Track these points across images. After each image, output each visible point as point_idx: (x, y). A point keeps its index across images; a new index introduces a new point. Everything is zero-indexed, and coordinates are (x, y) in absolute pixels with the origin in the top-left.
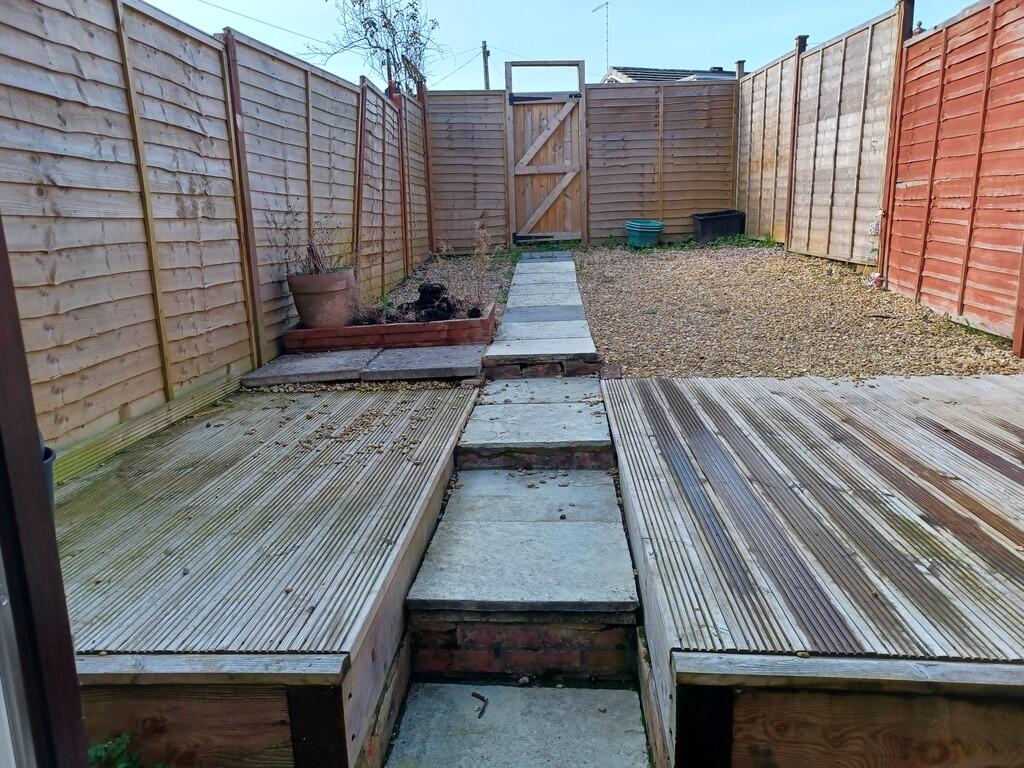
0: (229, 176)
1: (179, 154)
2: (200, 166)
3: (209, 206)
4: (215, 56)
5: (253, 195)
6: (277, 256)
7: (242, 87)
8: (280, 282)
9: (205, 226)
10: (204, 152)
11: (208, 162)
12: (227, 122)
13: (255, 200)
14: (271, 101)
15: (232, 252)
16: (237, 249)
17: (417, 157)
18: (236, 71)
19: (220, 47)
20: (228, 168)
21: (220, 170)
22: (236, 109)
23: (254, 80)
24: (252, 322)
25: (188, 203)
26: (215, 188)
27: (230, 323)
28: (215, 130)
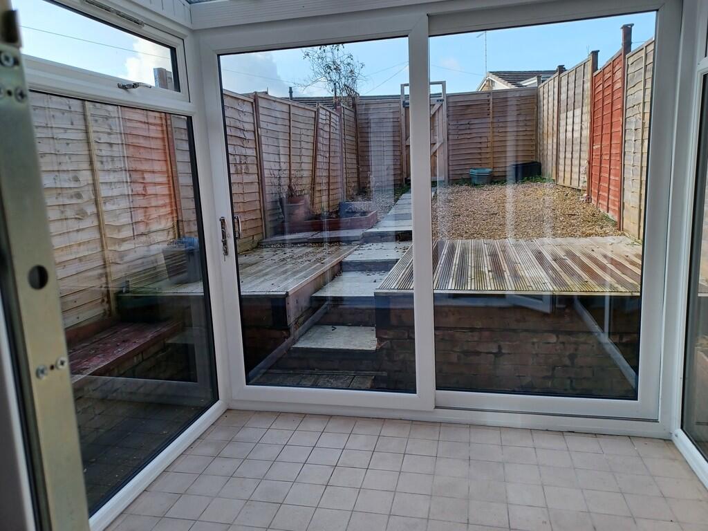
0: (255, 155)
1: (236, 147)
2: (243, 151)
3: (247, 168)
4: (250, 104)
5: (265, 163)
6: (275, 190)
7: (261, 116)
8: (276, 202)
9: (245, 176)
10: (245, 146)
11: (247, 149)
12: (254, 132)
13: (266, 165)
14: (273, 120)
15: (255, 188)
16: (257, 186)
17: (350, 138)
18: (258, 109)
19: (252, 101)
20: (255, 152)
21: (251, 152)
22: (258, 126)
23: (266, 112)
24: (263, 219)
25: (239, 167)
26: (249, 160)
27: (254, 218)
28: (250, 136)
